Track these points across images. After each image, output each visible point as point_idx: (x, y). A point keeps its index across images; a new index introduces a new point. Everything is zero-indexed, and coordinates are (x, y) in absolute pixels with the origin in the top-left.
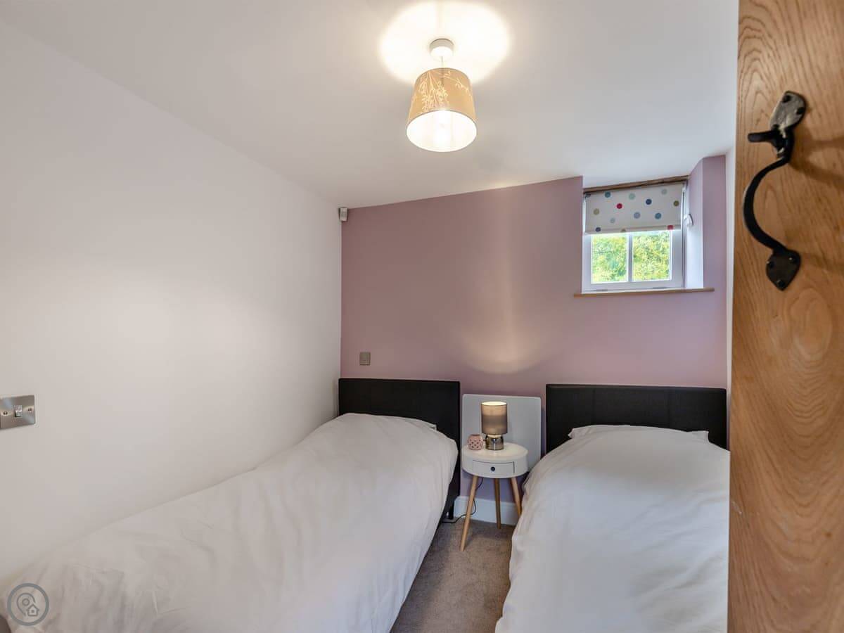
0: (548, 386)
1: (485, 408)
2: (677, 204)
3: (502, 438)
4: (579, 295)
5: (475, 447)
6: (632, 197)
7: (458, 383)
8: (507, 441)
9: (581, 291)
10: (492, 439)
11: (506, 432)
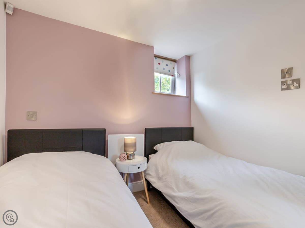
0: (145, 129)
1: (126, 140)
2: (174, 68)
3: (134, 153)
4: (153, 93)
5: (122, 160)
6: (163, 62)
7: (105, 129)
8: (137, 155)
9: (154, 92)
10: (130, 155)
11: (136, 150)
